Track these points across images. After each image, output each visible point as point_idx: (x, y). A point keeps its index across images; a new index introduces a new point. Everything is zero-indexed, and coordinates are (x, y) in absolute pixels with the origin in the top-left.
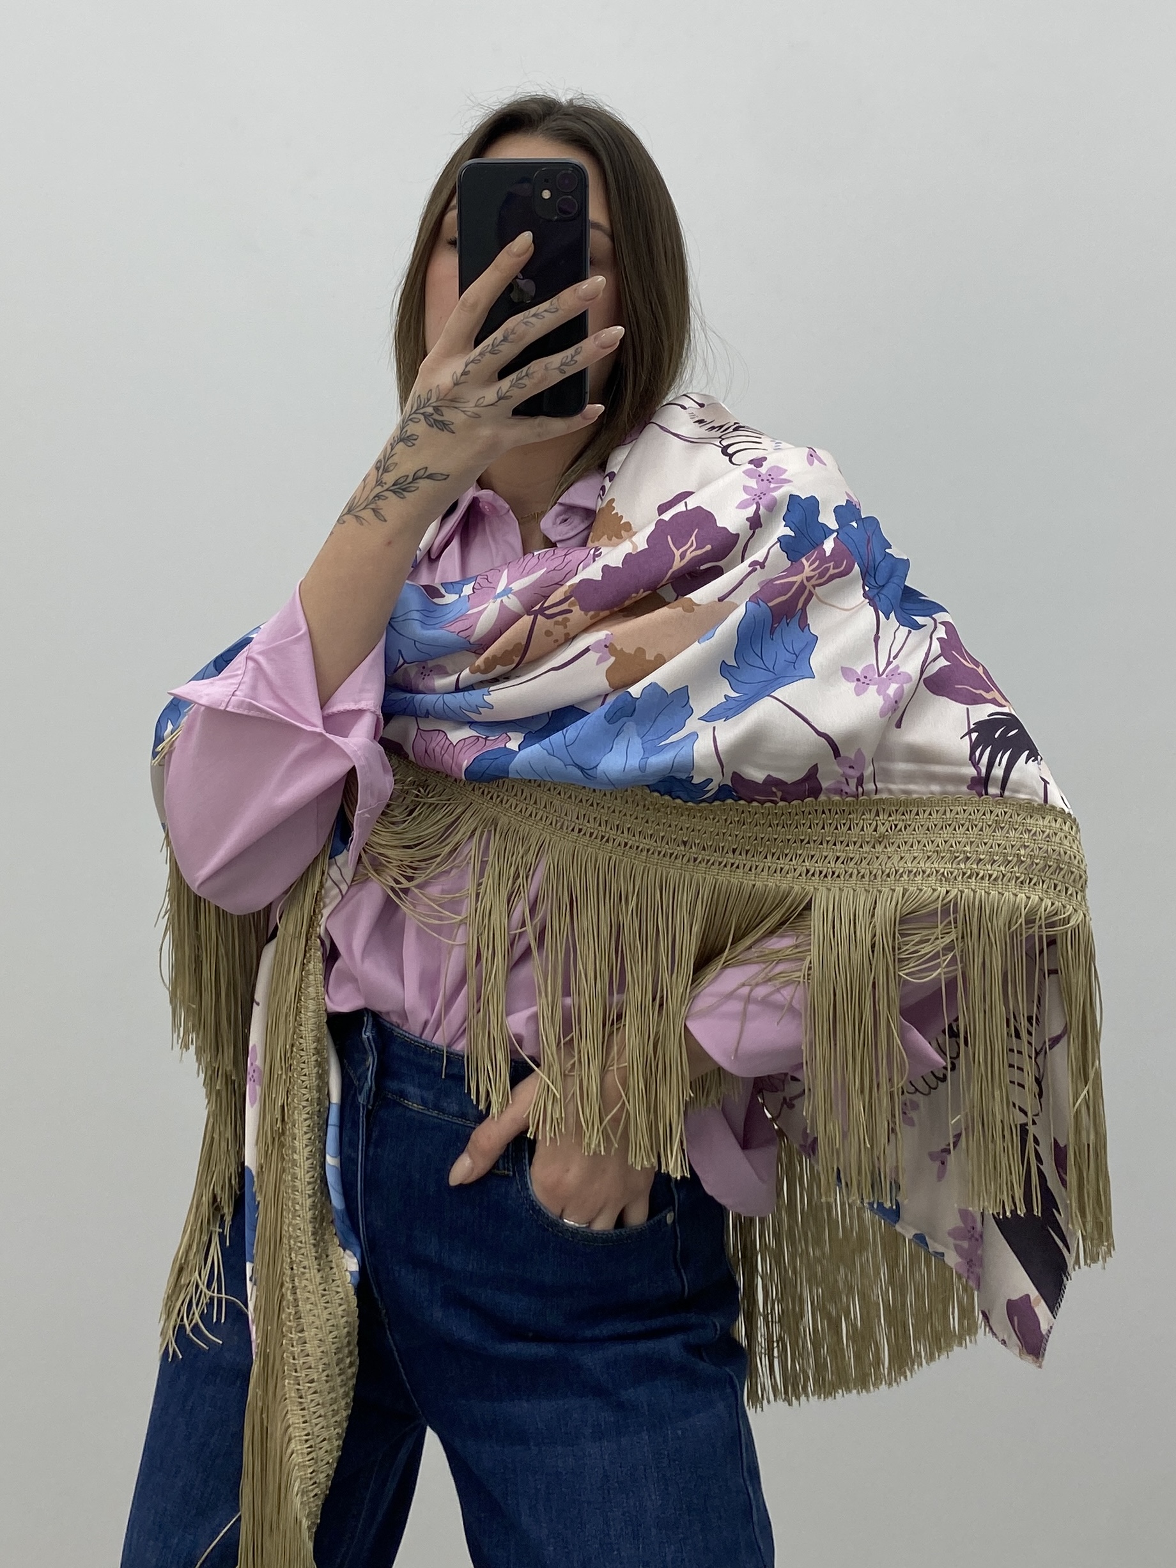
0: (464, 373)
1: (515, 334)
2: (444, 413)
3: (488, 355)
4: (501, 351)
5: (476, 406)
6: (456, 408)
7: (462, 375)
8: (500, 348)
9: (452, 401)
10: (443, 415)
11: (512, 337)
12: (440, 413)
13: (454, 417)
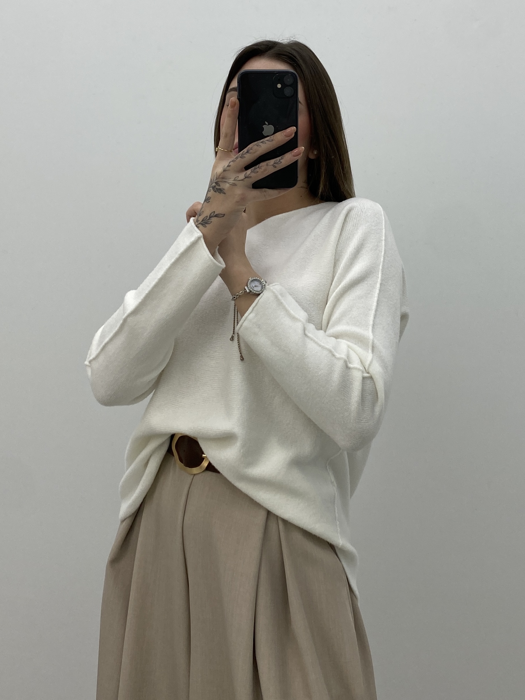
0: (229, 166)
1: (252, 150)
2: (220, 185)
3: (239, 159)
4: (245, 157)
5: (234, 180)
6: (225, 182)
7: (227, 166)
8: (245, 155)
9: (223, 178)
10: (220, 186)
11: (251, 151)
12: (218, 185)
13: (226, 186)
